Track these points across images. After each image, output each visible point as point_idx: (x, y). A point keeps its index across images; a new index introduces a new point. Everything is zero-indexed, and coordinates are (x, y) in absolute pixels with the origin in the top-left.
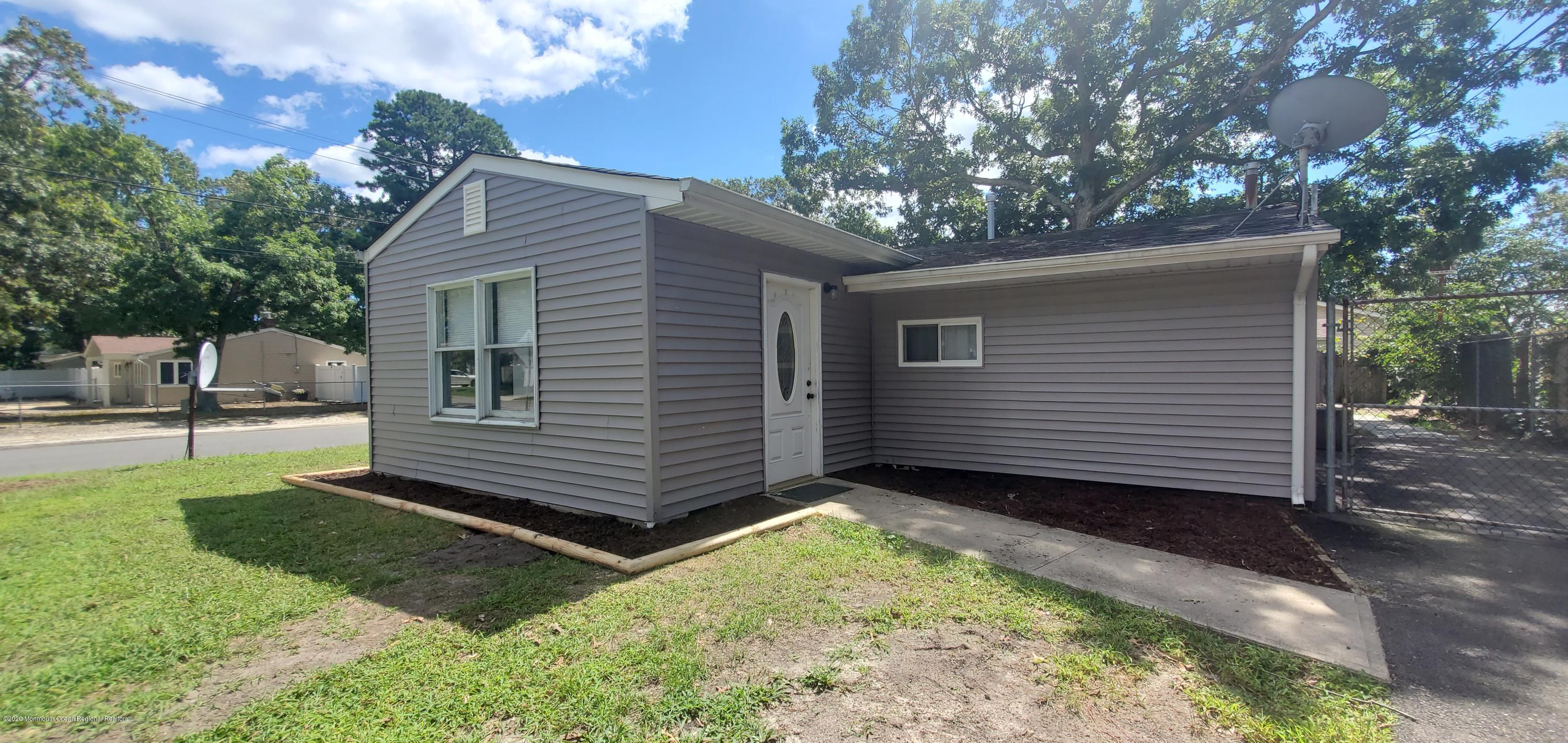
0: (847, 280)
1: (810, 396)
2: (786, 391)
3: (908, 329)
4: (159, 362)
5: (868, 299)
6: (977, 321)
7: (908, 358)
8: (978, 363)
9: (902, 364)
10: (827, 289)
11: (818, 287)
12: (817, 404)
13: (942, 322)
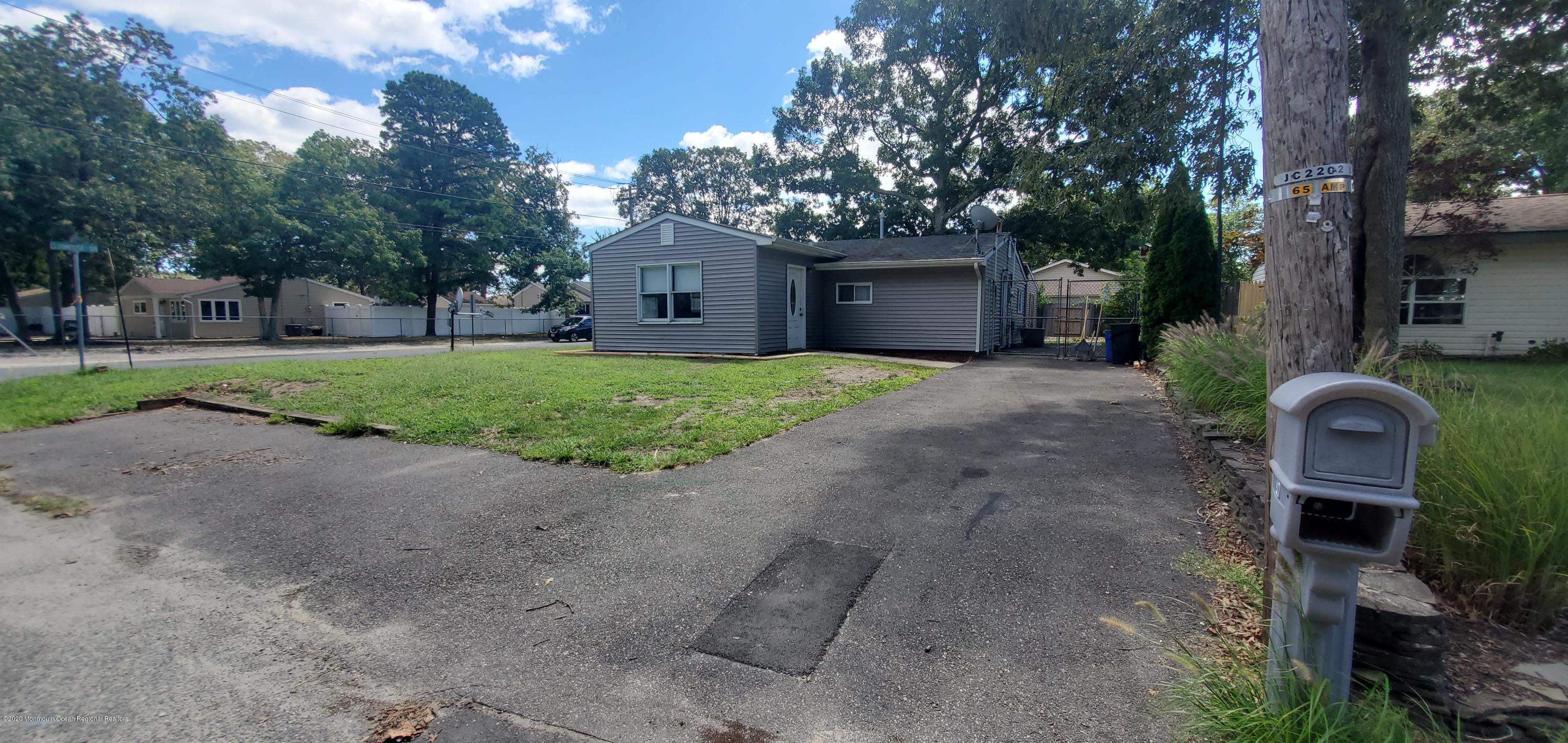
0: (815, 265)
1: (801, 315)
2: (793, 312)
3: (840, 286)
4: (199, 300)
5: (824, 274)
6: (870, 284)
7: (841, 300)
8: (870, 302)
9: (837, 302)
10: (808, 269)
11: (805, 268)
12: (804, 317)
13: (856, 284)
